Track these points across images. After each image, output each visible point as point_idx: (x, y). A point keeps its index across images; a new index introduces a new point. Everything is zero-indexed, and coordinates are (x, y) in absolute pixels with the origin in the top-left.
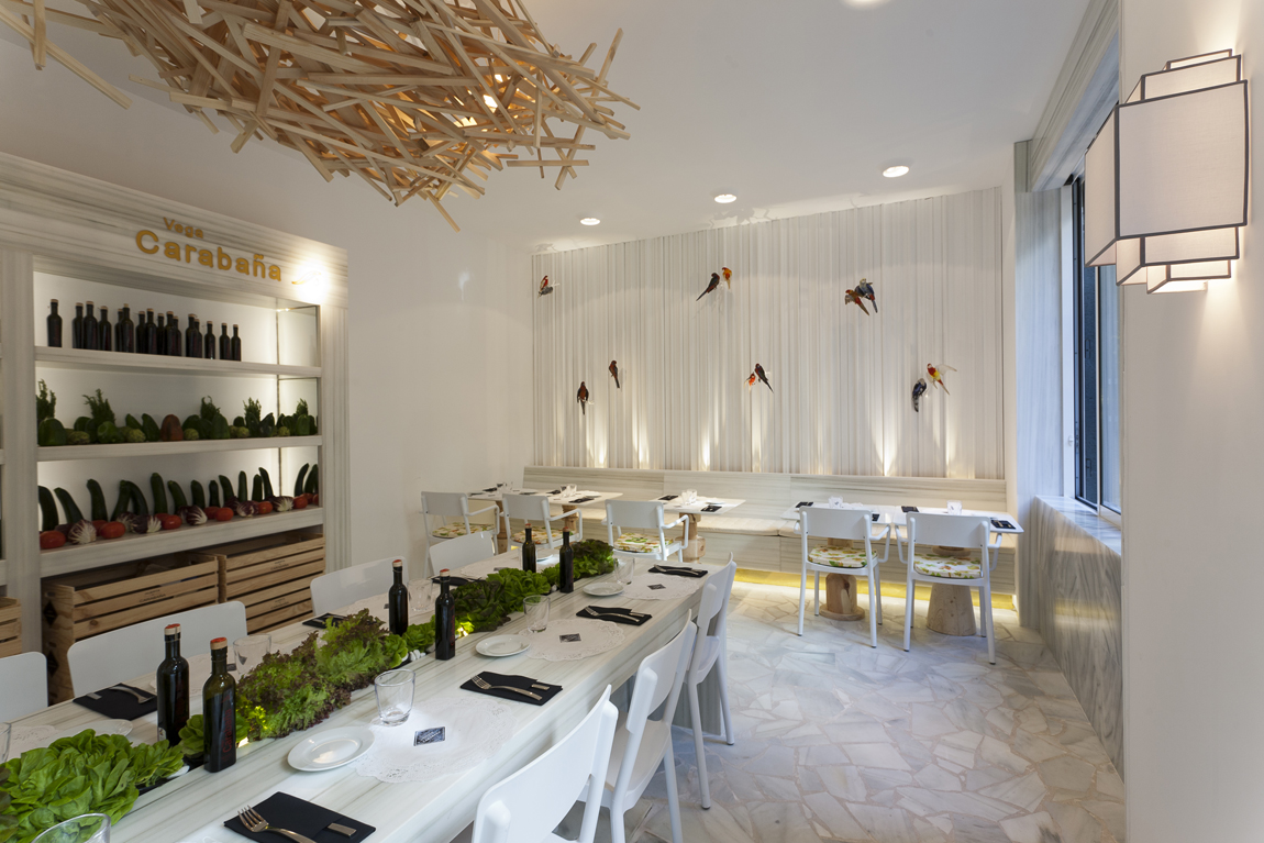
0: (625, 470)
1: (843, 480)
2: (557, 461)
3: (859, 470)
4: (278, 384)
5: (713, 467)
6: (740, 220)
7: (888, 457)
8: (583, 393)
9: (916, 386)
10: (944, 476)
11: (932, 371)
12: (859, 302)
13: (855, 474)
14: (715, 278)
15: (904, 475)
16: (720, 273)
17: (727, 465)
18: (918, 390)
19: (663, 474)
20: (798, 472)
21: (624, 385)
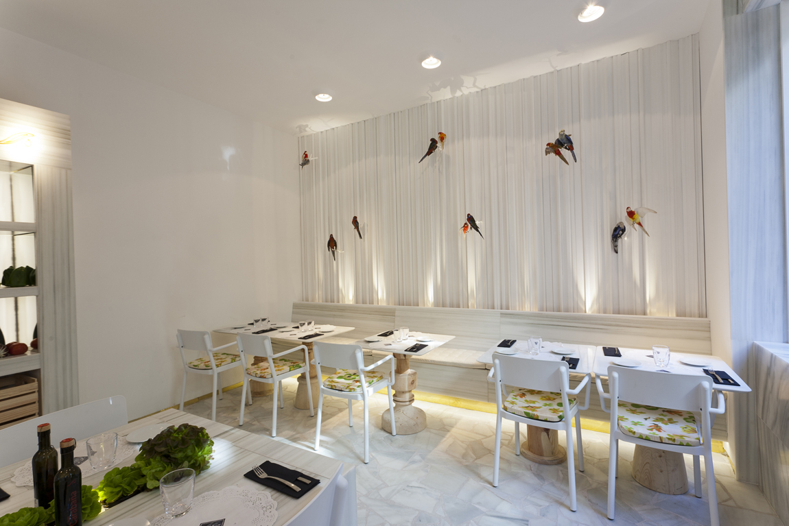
0: (368, 305)
1: (547, 317)
2: (318, 299)
3: (562, 307)
4: (13, 240)
5: (436, 304)
6: (453, 91)
7: (589, 295)
8: (332, 243)
9: (616, 230)
10: (645, 314)
11: (631, 214)
12: (558, 153)
13: (559, 310)
14: (434, 142)
15: (605, 312)
16: (437, 139)
17: (448, 302)
18: (618, 232)
19: (395, 309)
20: (508, 308)
21: (366, 236)
